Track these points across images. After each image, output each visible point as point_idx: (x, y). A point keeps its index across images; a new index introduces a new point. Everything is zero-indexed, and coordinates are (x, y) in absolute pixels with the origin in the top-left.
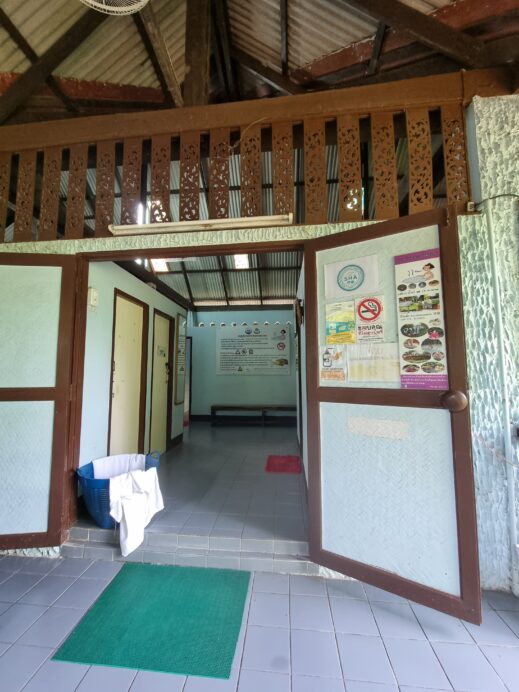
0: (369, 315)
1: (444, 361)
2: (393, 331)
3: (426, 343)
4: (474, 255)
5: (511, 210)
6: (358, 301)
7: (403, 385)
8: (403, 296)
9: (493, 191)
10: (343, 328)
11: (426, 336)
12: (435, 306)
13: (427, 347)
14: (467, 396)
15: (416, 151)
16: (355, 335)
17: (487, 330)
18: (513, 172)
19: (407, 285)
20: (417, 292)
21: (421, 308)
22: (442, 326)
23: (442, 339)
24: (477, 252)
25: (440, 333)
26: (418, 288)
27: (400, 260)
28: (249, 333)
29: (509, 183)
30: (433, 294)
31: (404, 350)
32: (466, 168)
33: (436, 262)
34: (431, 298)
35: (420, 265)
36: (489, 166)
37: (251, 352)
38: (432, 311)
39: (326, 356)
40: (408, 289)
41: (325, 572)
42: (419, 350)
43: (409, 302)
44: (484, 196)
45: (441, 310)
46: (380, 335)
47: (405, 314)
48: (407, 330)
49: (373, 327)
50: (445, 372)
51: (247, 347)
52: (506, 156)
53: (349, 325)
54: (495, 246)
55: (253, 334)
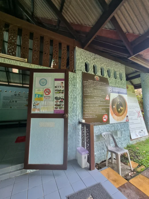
0: (47, 93)
1: (64, 106)
2: (53, 98)
3: (60, 102)
4: (73, 82)
5: (81, 74)
6: (45, 89)
7: (54, 113)
8: (56, 89)
9: (78, 68)
10: (40, 96)
11: (60, 100)
12: (63, 93)
13: (60, 103)
14: (68, 115)
15: (63, 54)
16: (43, 98)
17: (75, 99)
18: (82, 66)
19: (57, 86)
20: (59, 89)
21: (60, 93)
22: (64, 98)
23: (64, 101)
24: (74, 81)
25: (63, 100)
26: (59, 88)
27: (56, 80)
28: (15, 95)
29: (81, 68)
30: (62, 90)
31: (55, 103)
32: (74, 61)
33: (64, 82)
34: (62, 91)
35: (60, 82)
36: (78, 63)
37: (16, 102)
38: (62, 94)
39: (34, 104)
40: (57, 88)
41: (29, 171)
42: (59, 103)
43: (57, 91)
44: (76, 69)
45: (64, 94)
46: (50, 99)
47: (56, 94)
48: (56, 98)
49: (48, 97)
50: (64, 109)
51: (14, 100)
52: (81, 62)
53: (42, 96)
54: (77, 81)
55: (17, 95)
